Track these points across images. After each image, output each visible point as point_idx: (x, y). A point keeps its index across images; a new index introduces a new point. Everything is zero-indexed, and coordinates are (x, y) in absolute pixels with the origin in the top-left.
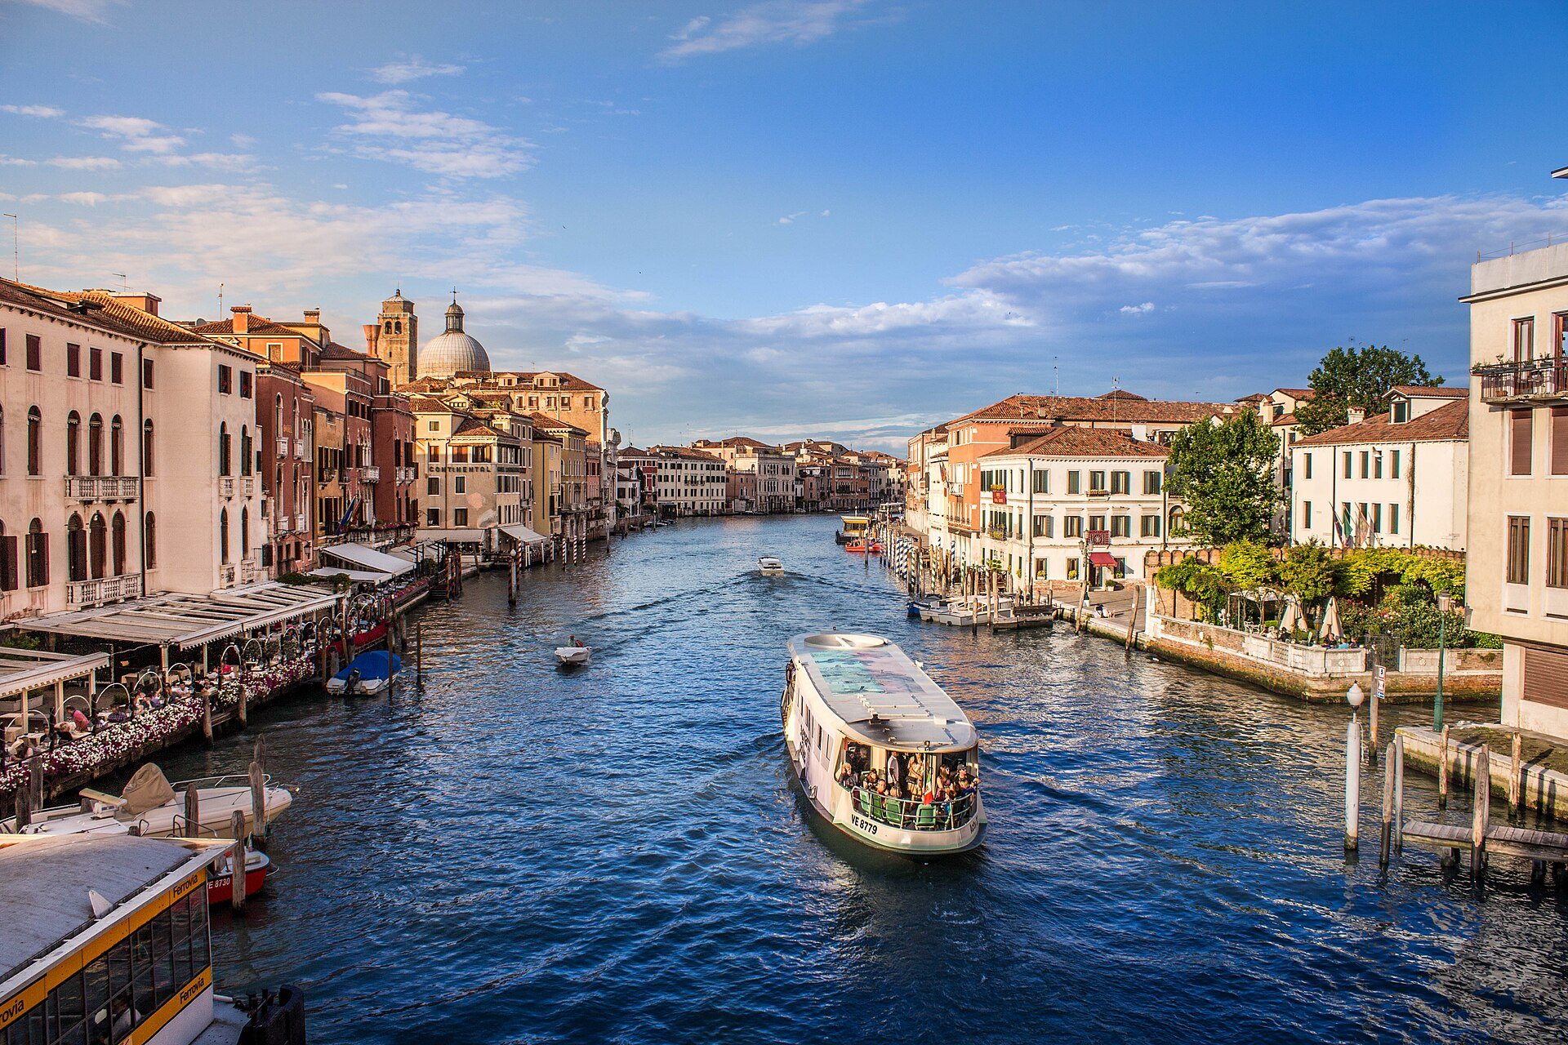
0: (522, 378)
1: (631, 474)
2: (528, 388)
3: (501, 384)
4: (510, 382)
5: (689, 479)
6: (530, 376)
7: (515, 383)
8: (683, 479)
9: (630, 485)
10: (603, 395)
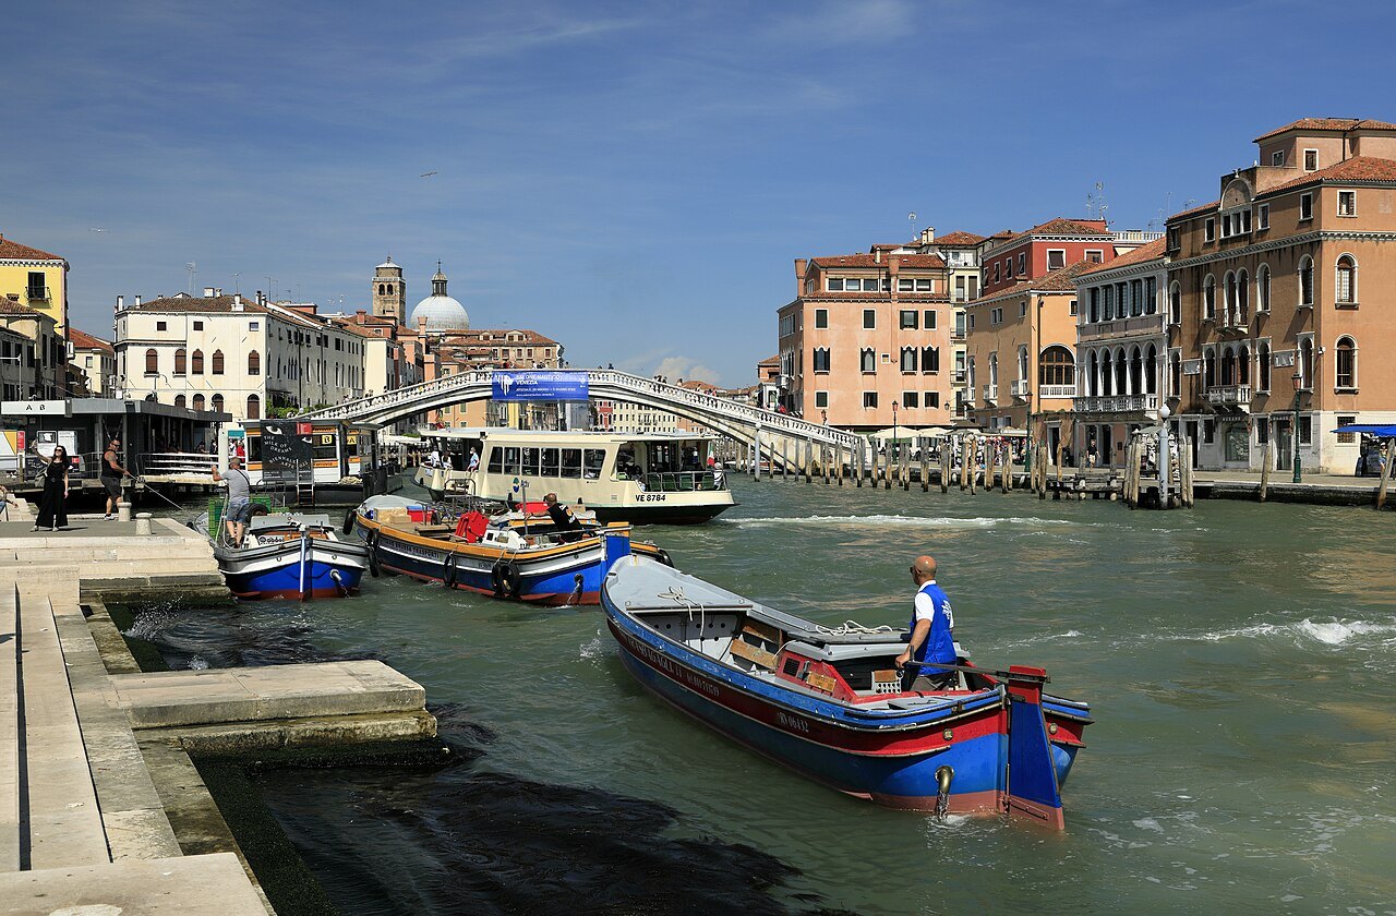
2: (501, 343)
5: (643, 417)
8: (636, 418)
10: (558, 347)
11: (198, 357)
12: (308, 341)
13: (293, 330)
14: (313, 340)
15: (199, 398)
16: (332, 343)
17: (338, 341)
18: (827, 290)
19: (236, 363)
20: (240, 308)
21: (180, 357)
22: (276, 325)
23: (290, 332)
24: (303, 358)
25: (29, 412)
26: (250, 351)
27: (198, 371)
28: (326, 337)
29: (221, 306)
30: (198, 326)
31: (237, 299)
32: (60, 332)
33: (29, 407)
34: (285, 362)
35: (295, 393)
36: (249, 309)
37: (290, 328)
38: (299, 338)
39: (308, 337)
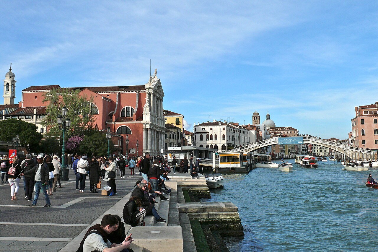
0: (282, 128)
1: (305, 146)
2: (283, 130)
3: (278, 130)
4: (280, 129)
5: (320, 148)
6: (284, 128)
7: (281, 129)
8: (318, 148)
9: (305, 149)
10: (297, 131)
11: (211, 136)
12: (236, 131)
13: (233, 129)
14: (237, 131)
15: (212, 145)
16: (242, 132)
17: (243, 131)
18: (364, 114)
19: (220, 137)
20: (221, 124)
21: (208, 136)
22: (229, 128)
23: (232, 130)
24: (235, 136)
25: (174, 150)
26: (223, 134)
27: (211, 139)
28: (240, 130)
29: (216, 124)
30: (211, 129)
31: (220, 122)
32: (182, 131)
33: (174, 148)
34: (231, 137)
35: (233, 144)
36: (223, 124)
37: (232, 129)
38: (234, 131)
39: (236, 130)
